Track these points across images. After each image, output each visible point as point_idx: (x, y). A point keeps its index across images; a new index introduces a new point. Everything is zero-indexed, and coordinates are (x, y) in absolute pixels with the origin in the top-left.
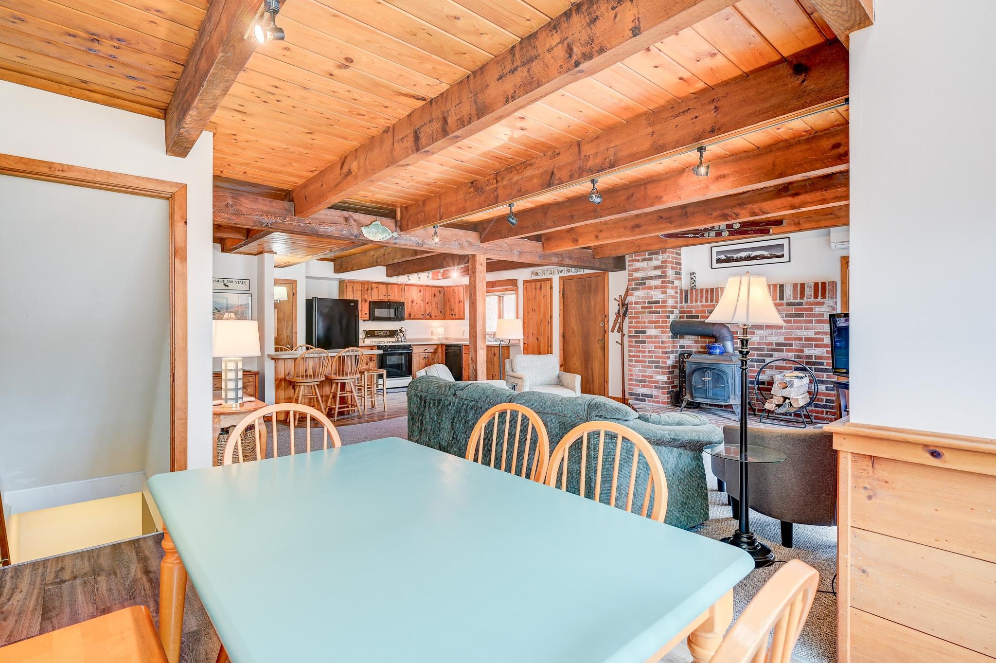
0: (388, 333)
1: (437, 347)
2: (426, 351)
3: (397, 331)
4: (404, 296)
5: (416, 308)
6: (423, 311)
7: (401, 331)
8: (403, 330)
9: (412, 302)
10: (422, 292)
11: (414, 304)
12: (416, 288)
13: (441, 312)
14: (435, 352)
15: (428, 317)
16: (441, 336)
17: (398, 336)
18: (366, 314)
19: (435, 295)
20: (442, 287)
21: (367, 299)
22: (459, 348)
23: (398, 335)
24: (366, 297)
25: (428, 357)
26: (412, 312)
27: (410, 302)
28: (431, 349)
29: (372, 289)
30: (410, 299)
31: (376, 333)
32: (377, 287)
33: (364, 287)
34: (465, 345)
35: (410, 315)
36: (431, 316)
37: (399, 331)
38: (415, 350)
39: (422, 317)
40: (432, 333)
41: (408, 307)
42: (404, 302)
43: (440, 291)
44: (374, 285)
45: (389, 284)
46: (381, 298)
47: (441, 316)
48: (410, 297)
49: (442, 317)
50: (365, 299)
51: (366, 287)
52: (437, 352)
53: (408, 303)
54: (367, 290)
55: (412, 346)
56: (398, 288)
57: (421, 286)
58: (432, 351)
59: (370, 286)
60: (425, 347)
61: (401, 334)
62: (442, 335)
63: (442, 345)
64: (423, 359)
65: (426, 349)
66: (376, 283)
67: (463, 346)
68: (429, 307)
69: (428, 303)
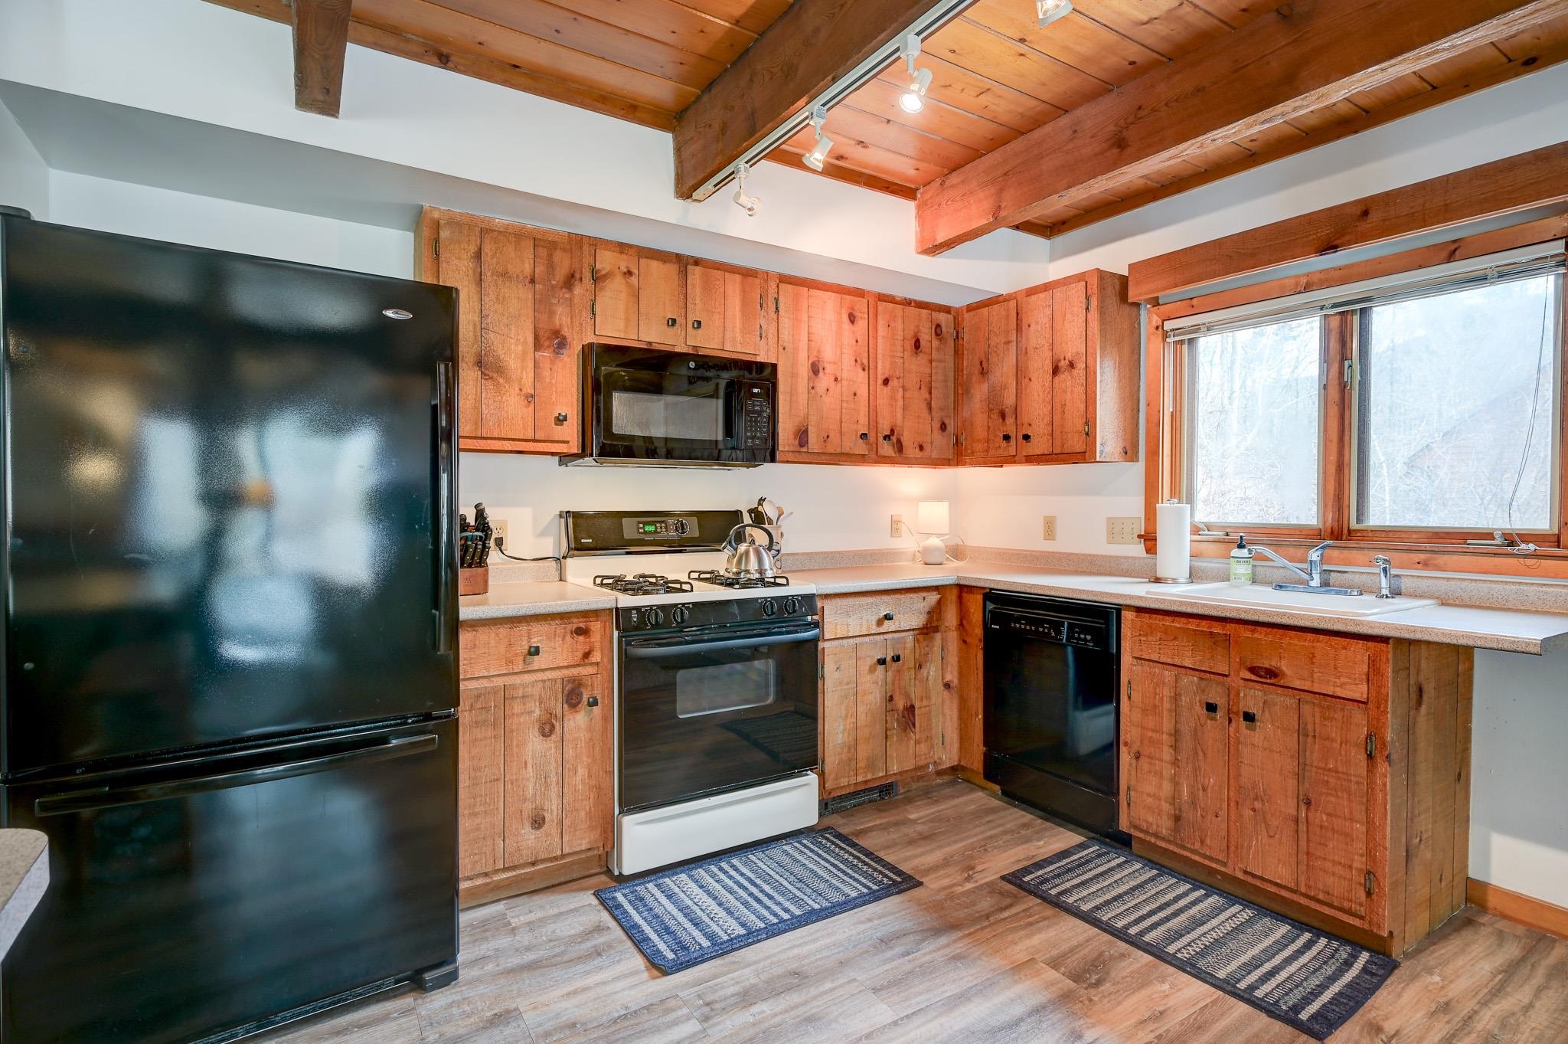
0: (693, 530)
1: (939, 602)
2: (888, 626)
3: (736, 515)
4: (772, 340)
5: (829, 402)
6: (863, 419)
7: (759, 518)
8: (768, 509)
9: (815, 369)
10: (862, 324)
11: (824, 381)
12: (830, 298)
13: (943, 427)
14: (928, 630)
15: (886, 449)
16: (935, 542)
17: (743, 547)
18: (560, 420)
19: (917, 345)
20: (947, 310)
21: (566, 332)
22: (1099, 624)
23: (740, 538)
24: (562, 318)
25: (896, 659)
26: (813, 420)
27: (804, 370)
28: (911, 615)
29: (597, 278)
30: (803, 355)
31: (629, 529)
32: (629, 273)
33: (551, 266)
34: (1140, 610)
35: (802, 436)
36: (899, 447)
37: (747, 520)
38: (837, 622)
39: (861, 448)
40: (895, 527)
41: (793, 392)
42: (774, 367)
43: (938, 326)
44: (606, 261)
45: (697, 262)
46: (653, 335)
47: (940, 443)
48: (803, 345)
49: (949, 454)
50: (556, 333)
51: (563, 264)
52: (936, 629)
53: (794, 375)
54: (570, 281)
55: (819, 604)
56: (744, 292)
57: (859, 293)
58: (917, 621)
59: (587, 261)
60: (884, 606)
61: (761, 538)
62: (938, 535)
63: (963, 589)
64: (872, 670)
65: (888, 617)
66: (623, 247)
67: (1128, 616)
68: (893, 398)
69: (886, 382)
